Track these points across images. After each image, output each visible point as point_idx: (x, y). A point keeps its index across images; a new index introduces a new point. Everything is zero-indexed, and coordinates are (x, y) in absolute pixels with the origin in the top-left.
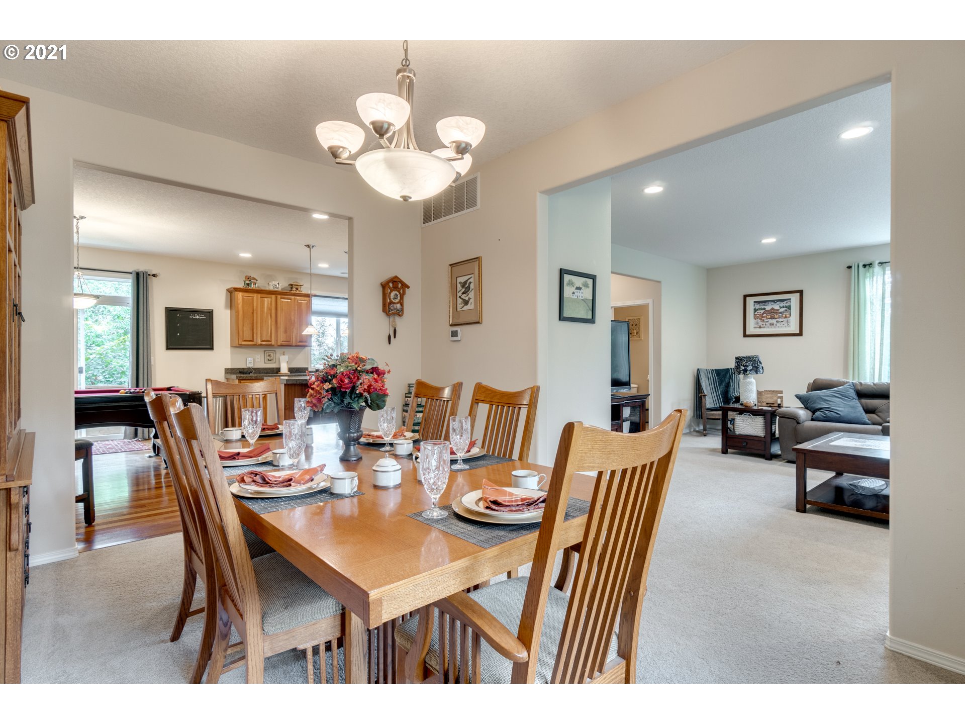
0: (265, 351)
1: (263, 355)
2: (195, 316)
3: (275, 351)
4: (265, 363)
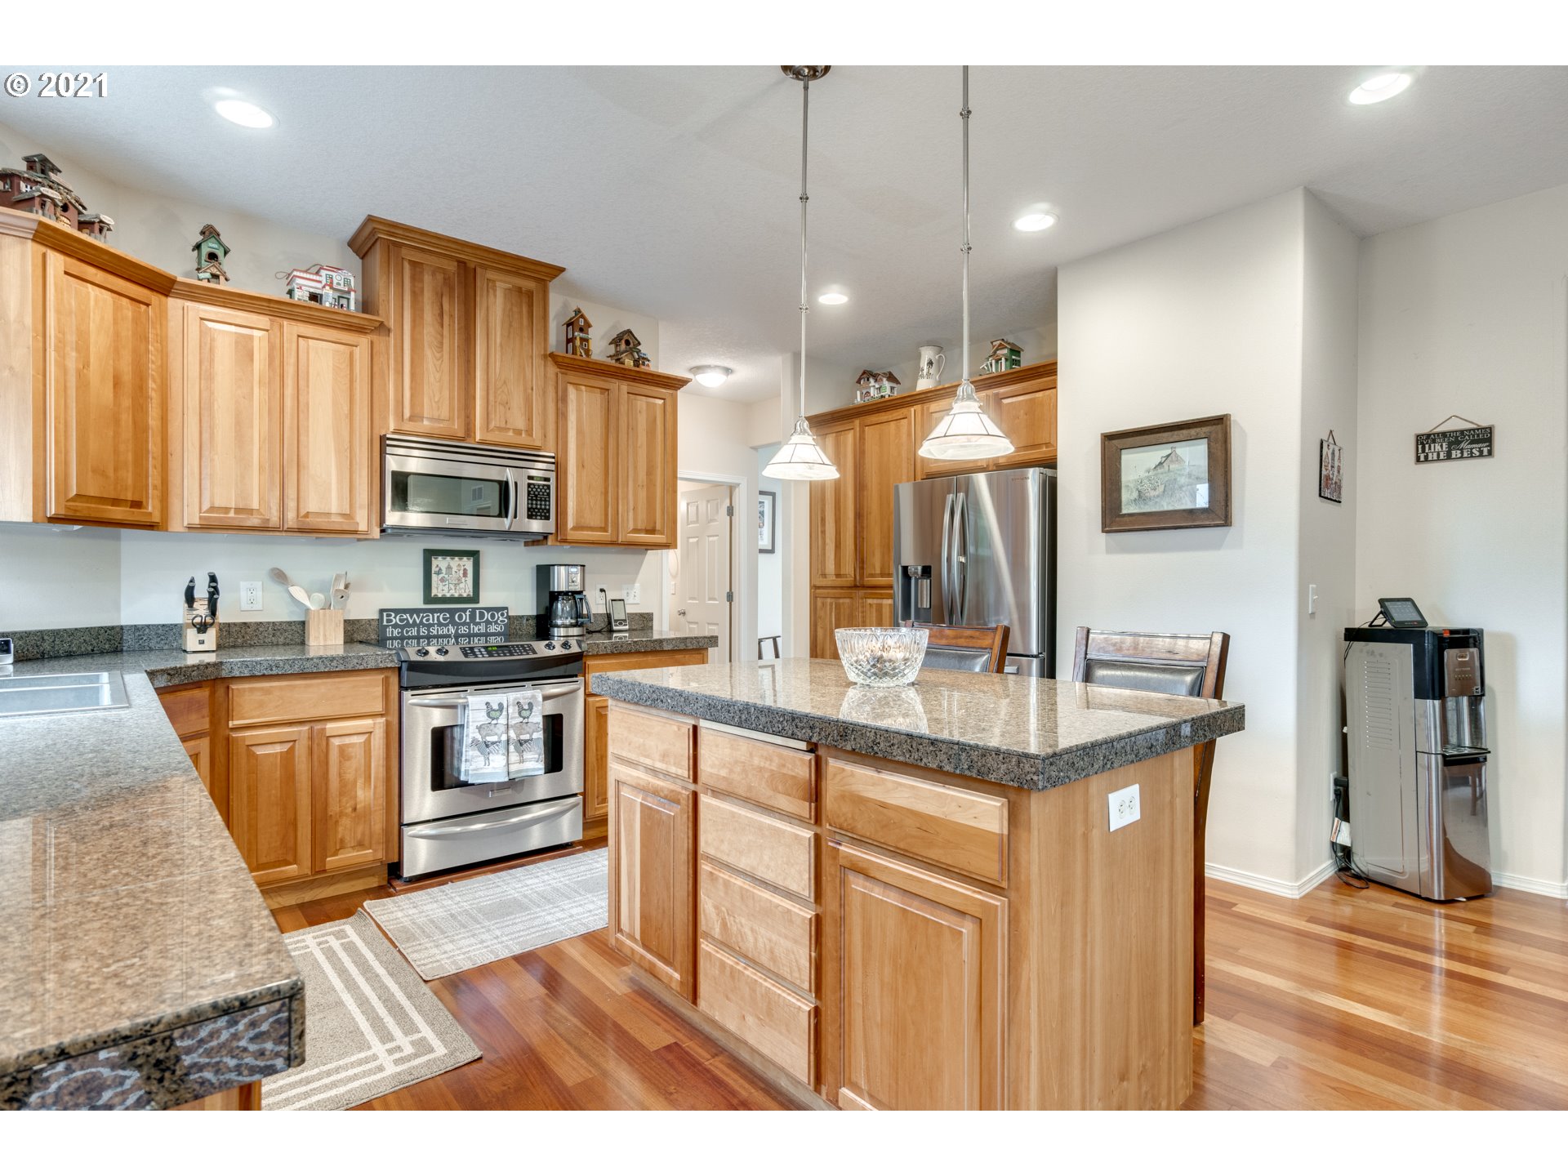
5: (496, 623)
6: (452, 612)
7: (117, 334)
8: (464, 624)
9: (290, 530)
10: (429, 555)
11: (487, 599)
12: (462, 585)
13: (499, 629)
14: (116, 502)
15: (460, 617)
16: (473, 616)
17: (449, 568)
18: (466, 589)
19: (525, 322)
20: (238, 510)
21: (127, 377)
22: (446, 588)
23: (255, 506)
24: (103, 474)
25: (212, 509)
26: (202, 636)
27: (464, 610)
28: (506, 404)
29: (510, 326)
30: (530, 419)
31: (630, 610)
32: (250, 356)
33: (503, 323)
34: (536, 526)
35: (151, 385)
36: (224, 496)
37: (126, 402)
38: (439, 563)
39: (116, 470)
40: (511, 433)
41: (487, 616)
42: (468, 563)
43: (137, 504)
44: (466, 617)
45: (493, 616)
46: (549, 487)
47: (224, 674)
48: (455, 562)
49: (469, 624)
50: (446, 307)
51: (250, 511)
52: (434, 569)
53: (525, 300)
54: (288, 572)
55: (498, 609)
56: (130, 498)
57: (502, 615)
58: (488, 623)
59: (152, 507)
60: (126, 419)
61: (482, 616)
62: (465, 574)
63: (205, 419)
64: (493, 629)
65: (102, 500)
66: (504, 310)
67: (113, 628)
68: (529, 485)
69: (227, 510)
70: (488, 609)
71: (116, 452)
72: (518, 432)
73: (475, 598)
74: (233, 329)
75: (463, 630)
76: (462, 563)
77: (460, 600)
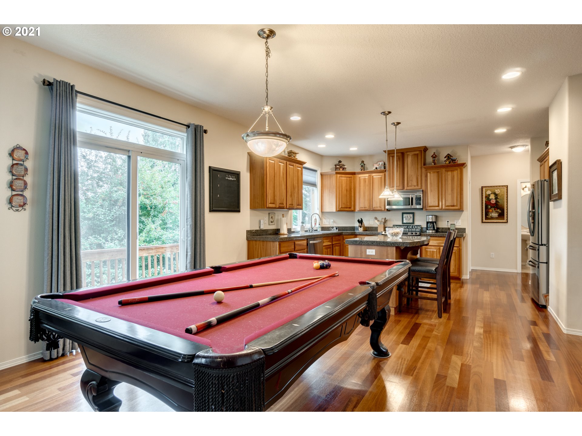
0: (269, 214)
1: (268, 217)
2: (229, 177)
3: (275, 213)
4: (269, 225)
5: (418, 229)
6: (408, 226)
7: (347, 183)
8: (410, 229)
9: (371, 211)
10: (403, 213)
11: (417, 223)
12: (410, 220)
13: (419, 230)
14: (347, 208)
15: (409, 227)
16: (412, 227)
17: (407, 216)
18: (411, 221)
19: (416, 161)
20: (364, 208)
21: (348, 189)
22: (407, 221)
23: (366, 207)
24: (345, 204)
25: (361, 208)
26: (361, 228)
27: (410, 226)
28: (412, 180)
29: (413, 163)
30: (418, 183)
31: (457, 227)
32: (366, 182)
33: (411, 163)
34: (418, 207)
35: (352, 189)
36: (362, 205)
37: (348, 193)
38: (405, 215)
39: (346, 203)
40: (413, 186)
41: (416, 227)
42: (411, 215)
43: (350, 208)
44: (411, 227)
45: (417, 227)
46: (421, 198)
47: (356, 234)
48: (409, 215)
49: (411, 229)
50: (399, 163)
51: (366, 208)
52: (404, 217)
53: (416, 156)
54: (377, 218)
55: (418, 226)
56: (349, 207)
57: (419, 227)
58: (416, 229)
59: (352, 209)
60: (348, 195)
61: (414, 227)
62: (411, 218)
63: (360, 193)
64: (417, 230)
65: (345, 208)
66: (411, 160)
67: (353, 227)
68: (416, 198)
69: (362, 208)
70: (416, 226)
71: (347, 200)
72: (415, 186)
73: (413, 223)
74: (363, 177)
75: (410, 230)
76: (410, 215)
77: (410, 223)
